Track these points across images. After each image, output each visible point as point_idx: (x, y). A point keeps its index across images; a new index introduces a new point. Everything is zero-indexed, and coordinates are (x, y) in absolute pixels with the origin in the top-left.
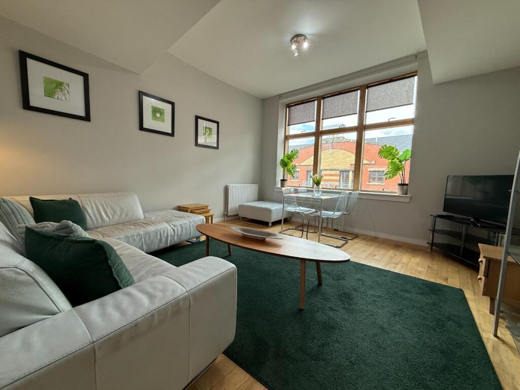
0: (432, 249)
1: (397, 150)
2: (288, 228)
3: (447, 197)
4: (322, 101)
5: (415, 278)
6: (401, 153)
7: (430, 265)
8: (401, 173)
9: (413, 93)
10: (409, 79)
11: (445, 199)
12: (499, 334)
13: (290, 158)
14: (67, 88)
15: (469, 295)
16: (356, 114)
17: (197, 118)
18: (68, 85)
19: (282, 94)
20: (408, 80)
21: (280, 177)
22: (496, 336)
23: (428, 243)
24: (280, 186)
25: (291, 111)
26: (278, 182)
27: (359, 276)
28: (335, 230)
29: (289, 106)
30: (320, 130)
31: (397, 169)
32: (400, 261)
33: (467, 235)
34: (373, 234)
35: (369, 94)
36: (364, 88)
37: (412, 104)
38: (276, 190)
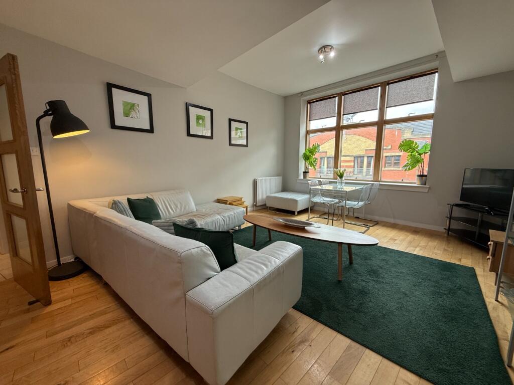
0: (448, 234)
1: (416, 144)
2: (314, 216)
3: (464, 186)
4: (343, 97)
5: (432, 258)
6: (420, 147)
7: (446, 248)
8: (420, 165)
9: (433, 89)
10: (430, 75)
11: (463, 188)
12: (499, 299)
13: (312, 152)
14: (137, 107)
15: (479, 271)
16: (377, 109)
17: (230, 120)
18: (138, 105)
19: (304, 92)
20: (428, 76)
21: (302, 169)
22: (497, 300)
23: (445, 229)
24: (302, 177)
25: (312, 107)
26: (300, 174)
27: (383, 257)
28: (356, 217)
29: (310, 102)
30: (341, 125)
31: (416, 161)
32: (418, 245)
33: (482, 221)
34: (392, 221)
35: (390, 91)
36: (384, 85)
37: (432, 100)
38: (298, 181)
